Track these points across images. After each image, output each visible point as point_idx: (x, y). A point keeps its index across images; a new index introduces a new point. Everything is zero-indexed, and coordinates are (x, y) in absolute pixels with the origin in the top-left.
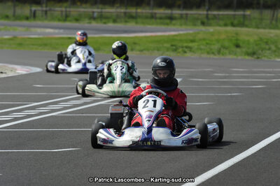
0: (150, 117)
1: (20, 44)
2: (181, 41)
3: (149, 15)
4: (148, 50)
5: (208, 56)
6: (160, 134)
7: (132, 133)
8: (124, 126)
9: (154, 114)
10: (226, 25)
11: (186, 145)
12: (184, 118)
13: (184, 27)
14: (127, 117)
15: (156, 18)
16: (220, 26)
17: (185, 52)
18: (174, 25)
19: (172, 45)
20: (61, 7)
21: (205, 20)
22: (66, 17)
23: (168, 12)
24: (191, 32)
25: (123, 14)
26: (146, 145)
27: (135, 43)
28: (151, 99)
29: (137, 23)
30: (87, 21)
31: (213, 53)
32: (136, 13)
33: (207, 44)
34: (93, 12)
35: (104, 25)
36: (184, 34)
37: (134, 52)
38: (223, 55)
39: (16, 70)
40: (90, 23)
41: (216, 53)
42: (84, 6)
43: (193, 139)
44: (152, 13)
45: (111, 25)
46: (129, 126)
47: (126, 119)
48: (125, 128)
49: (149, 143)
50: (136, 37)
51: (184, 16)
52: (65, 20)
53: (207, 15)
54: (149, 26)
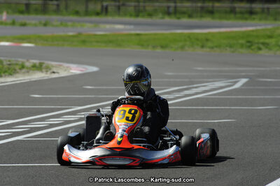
1: (84, 41)
2: (257, 37)
3: (228, 9)
4: (219, 46)
13: (263, 22)
15: (235, 13)
17: (260, 49)
18: (254, 19)
19: (248, 42)
22: (138, 13)
24: (269, 27)
25: (199, 9)
27: (207, 40)
29: (213, 18)
30: (160, 15)
32: (213, 7)
34: (168, 7)
35: (178, 21)
36: (262, 30)
37: (205, 49)
40: (163, 18)
44: (232, 7)
45: (185, 20)
50: (209, 33)
51: (266, 10)
52: (137, 16)
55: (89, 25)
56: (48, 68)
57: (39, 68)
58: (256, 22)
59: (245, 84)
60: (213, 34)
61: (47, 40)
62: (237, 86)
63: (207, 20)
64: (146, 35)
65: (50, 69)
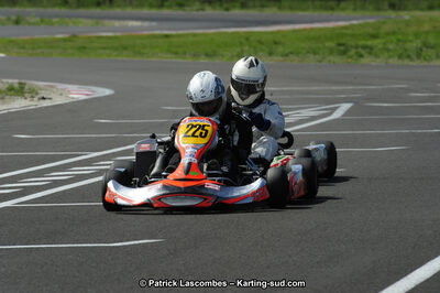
1: (83, 47)
2: (354, 36)
4: (296, 53)
5: (400, 62)
10: (431, 8)
13: (359, 13)
16: (422, 10)
17: (361, 56)
18: (343, 9)
19: (339, 45)
21: (397, 1)
24: (371, 21)
27: (276, 43)
29: (280, 8)
31: (409, 57)
33: (399, 40)
35: (226, 13)
36: (360, 25)
37: (274, 57)
38: (425, 59)
39: (69, 92)
40: (203, 10)
41: (413, 56)
45: (237, 12)
50: (278, 32)
52: (161, 6)
54: (301, 13)
55: (90, 22)
56: (33, 93)
57: (19, 91)
58: (349, 13)
59: (348, 113)
60: (284, 34)
61: (23, 48)
62: (337, 115)
63: (271, 12)
64: (179, 36)
65: (37, 94)
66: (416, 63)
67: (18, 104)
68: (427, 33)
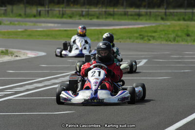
0: (96, 83)
1: (30, 35)
2: (146, 32)
3: (123, 13)
4: (122, 38)
5: (167, 43)
6: (103, 94)
7: (84, 94)
8: (78, 89)
9: (99, 81)
10: (179, 20)
11: (121, 102)
12: (119, 83)
13: (148, 22)
14: (80, 83)
15: (128, 15)
16: (175, 20)
17: (150, 40)
18: (141, 20)
19: (140, 35)
20: (59, 7)
21: (164, 17)
22: (63, 15)
23: (137, 10)
24: (154, 25)
25: (104, 13)
26: (93, 102)
28: (97, 71)
29: (114, 19)
30: (78, 17)
31: (170, 41)
32: (114, 11)
33: (166, 34)
34: (82, 11)
35: (90, 21)
36: (149, 27)
38: (177, 42)
39: (27, 54)
40: (80, 19)
41: (172, 41)
42: (76, 6)
43: (125, 98)
44: (125, 12)
45: (95, 20)
46: (82, 89)
47: (79, 85)
48: (79, 91)
49: (96, 101)
50: (114, 29)
51: (149, 13)
52: (62, 17)
53: (166, 12)
54: (123, 21)
55: (31, 24)
56: (12, 54)
57: (6, 53)
58: (143, 21)
59: (145, 63)
60: (116, 30)
61: (4, 35)
62: (141, 64)
63: (110, 20)
64: (71, 30)
65: (14, 54)
66: (173, 43)
67: (6, 58)
68: (178, 30)
